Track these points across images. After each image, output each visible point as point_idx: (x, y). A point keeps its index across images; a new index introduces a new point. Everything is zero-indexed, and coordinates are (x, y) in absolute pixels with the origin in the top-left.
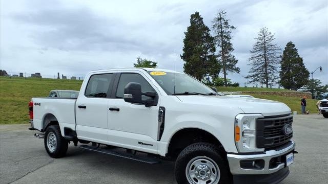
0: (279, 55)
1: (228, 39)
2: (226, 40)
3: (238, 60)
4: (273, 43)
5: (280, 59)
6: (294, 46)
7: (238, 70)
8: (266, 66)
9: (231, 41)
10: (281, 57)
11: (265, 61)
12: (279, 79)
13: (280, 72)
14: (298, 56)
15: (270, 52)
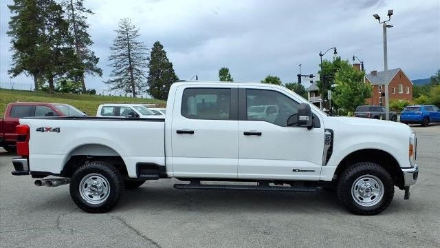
0: (146, 56)
1: (84, 27)
2: (80, 28)
3: (98, 59)
4: (137, 40)
5: (148, 62)
6: (162, 47)
7: (99, 72)
8: (131, 69)
9: (88, 31)
10: (148, 59)
11: (130, 62)
12: (148, 88)
13: (148, 78)
14: (168, 60)
15: (135, 51)
